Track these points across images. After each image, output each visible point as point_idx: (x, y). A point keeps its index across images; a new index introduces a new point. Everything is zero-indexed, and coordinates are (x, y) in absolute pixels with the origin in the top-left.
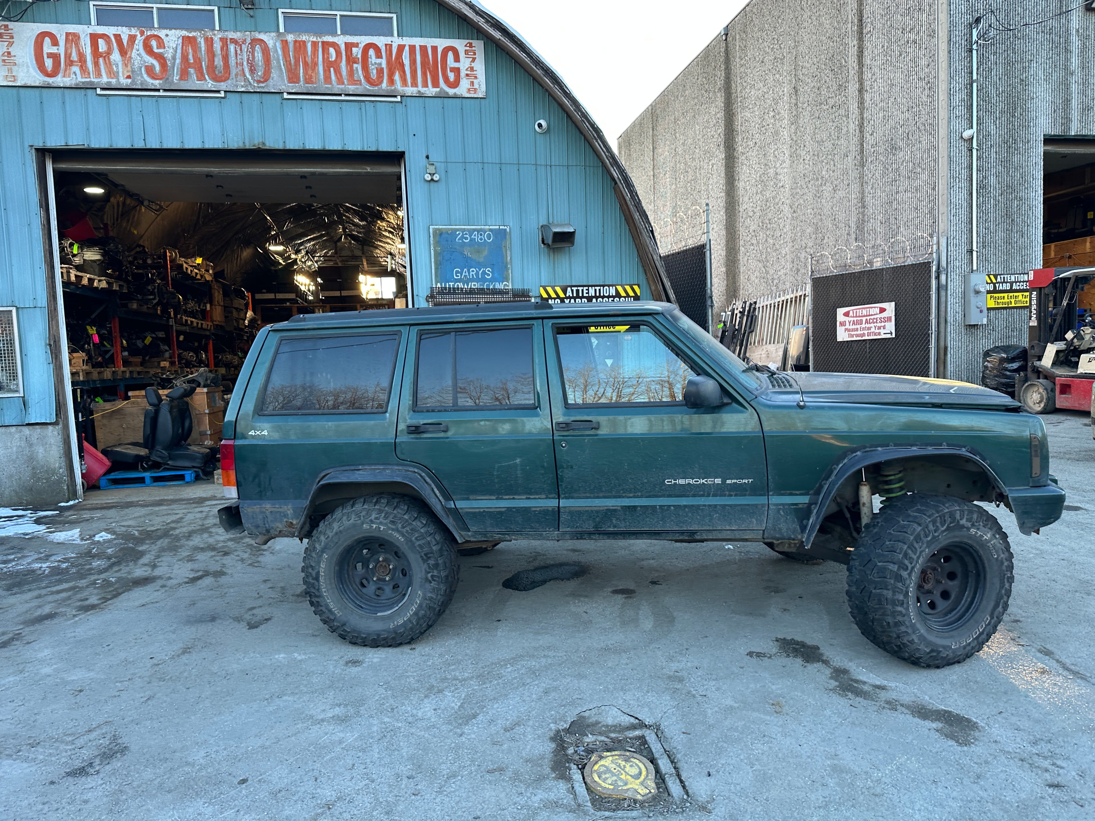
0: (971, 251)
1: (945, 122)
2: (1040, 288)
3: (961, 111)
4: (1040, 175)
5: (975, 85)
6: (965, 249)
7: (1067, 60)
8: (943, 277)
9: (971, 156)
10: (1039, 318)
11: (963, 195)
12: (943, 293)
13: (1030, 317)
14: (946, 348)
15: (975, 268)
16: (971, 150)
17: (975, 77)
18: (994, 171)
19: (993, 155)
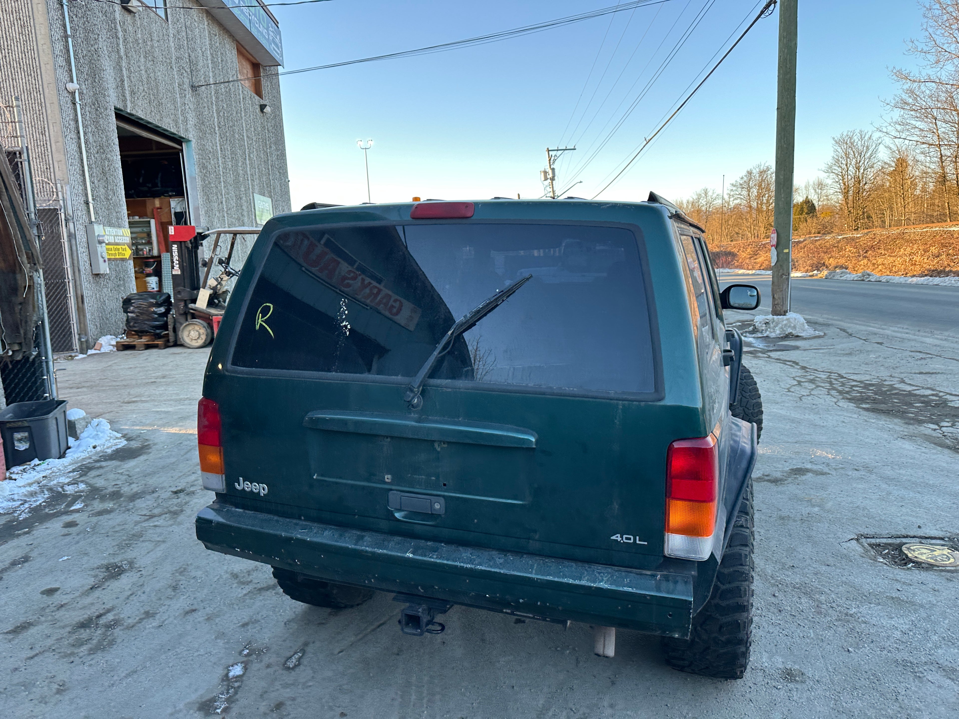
0: (87, 203)
1: (50, 67)
2: (181, 242)
3: (61, 61)
4: (117, 141)
5: (70, 40)
6: (82, 199)
7: (118, 45)
8: (71, 225)
9: (75, 110)
10: (181, 267)
11: (74, 147)
12: (73, 242)
13: (173, 267)
14: (82, 297)
15: (93, 219)
16: (74, 104)
17: (69, 33)
18: (90, 128)
19: (88, 113)
